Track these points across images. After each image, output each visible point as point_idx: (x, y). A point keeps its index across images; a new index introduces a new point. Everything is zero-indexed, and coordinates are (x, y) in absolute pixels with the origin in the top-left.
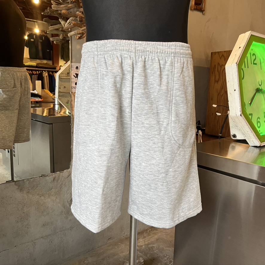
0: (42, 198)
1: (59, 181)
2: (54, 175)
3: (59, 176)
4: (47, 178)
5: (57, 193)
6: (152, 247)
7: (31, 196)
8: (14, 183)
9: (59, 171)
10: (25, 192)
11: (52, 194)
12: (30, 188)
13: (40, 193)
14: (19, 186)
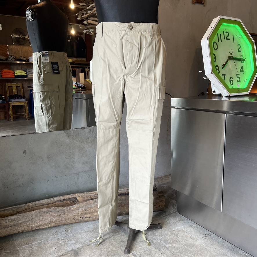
0: (83, 144)
1: (94, 133)
2: (90, 128)
3: (93, 129)
4: (86, 130)
5: (93, 141)
6: (163, 186)
7: (75, 141)
8: (64, 131)
9: (94, 126)
10: (71, 138)
12: (74, 136)
13: (81, 140)
14: (67, 134)
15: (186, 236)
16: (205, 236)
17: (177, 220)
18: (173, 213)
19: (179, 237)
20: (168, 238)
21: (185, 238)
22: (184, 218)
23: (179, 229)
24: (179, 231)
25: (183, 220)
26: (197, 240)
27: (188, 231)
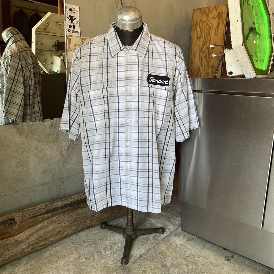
0: (41, 144)
1: (57, 128)
2: (51, 121)
3: (56, 123)
4: (45, 123)
5: (55, 140)
7: (29, 141)
8: (13, 125)
10: (24, 136)
11: (50, 141)
12: (28, 133)
13: (39, 139)
14: (18, 129)
15: (206, 262)
16: (228, 259)
17: (184, 240)
18: (174, 230)
19: (198, 266)
20: (186, 269)
21: (207, 267)
22: (191, 236)
23: (193, 254)
24: (194, 257)
25: (191, 240)
26: (222, 267)
27: (204, 254)
